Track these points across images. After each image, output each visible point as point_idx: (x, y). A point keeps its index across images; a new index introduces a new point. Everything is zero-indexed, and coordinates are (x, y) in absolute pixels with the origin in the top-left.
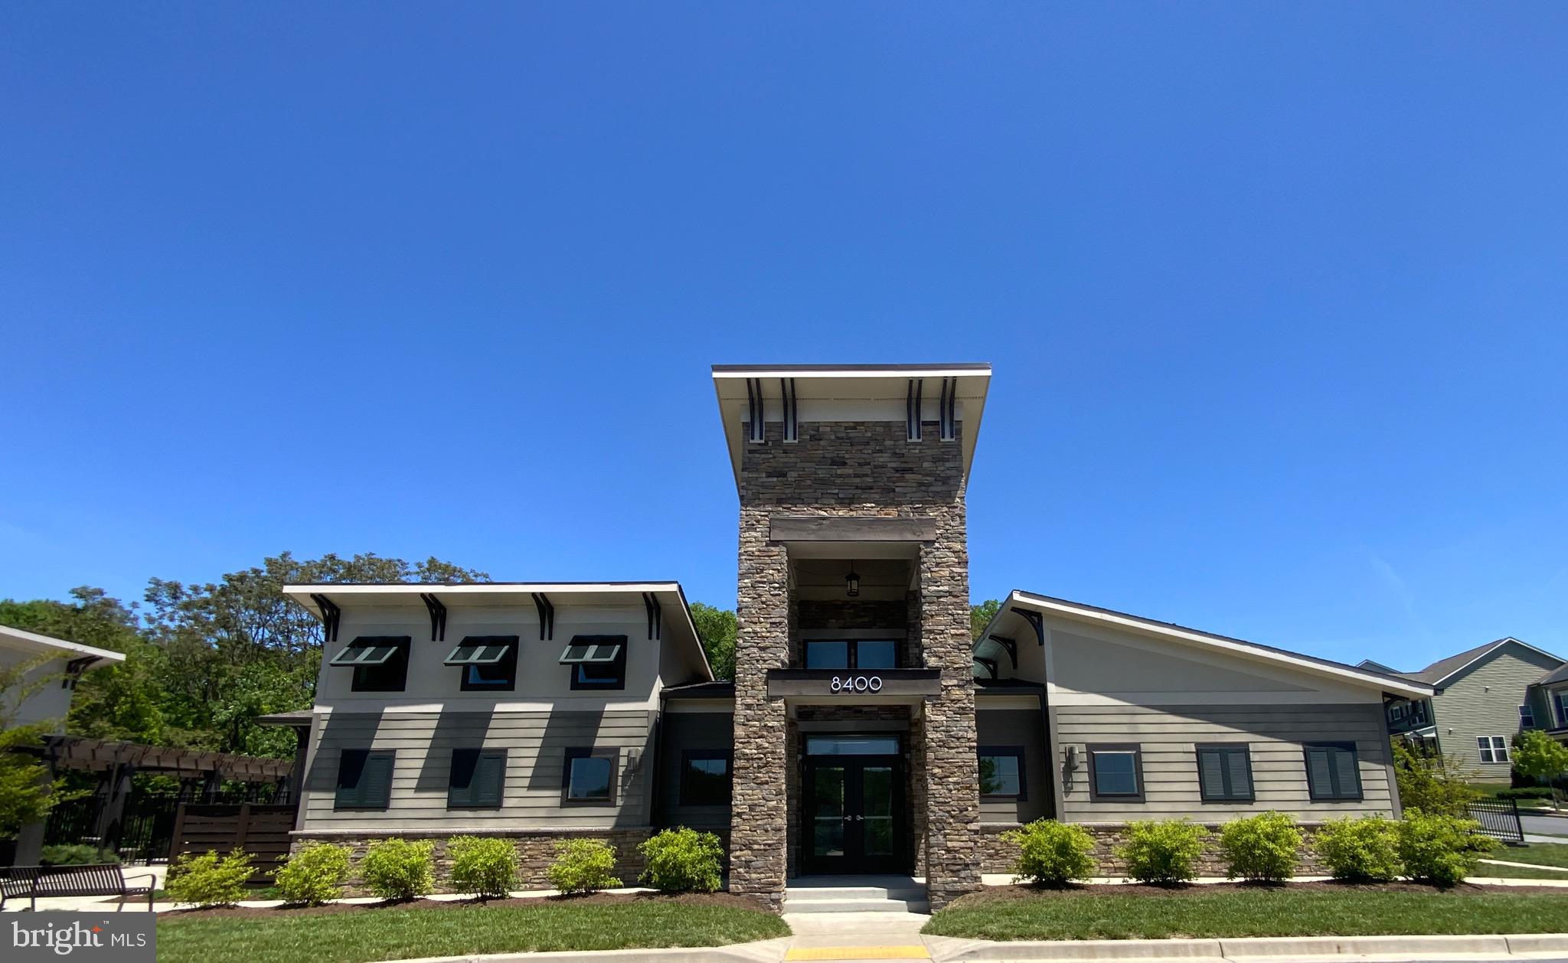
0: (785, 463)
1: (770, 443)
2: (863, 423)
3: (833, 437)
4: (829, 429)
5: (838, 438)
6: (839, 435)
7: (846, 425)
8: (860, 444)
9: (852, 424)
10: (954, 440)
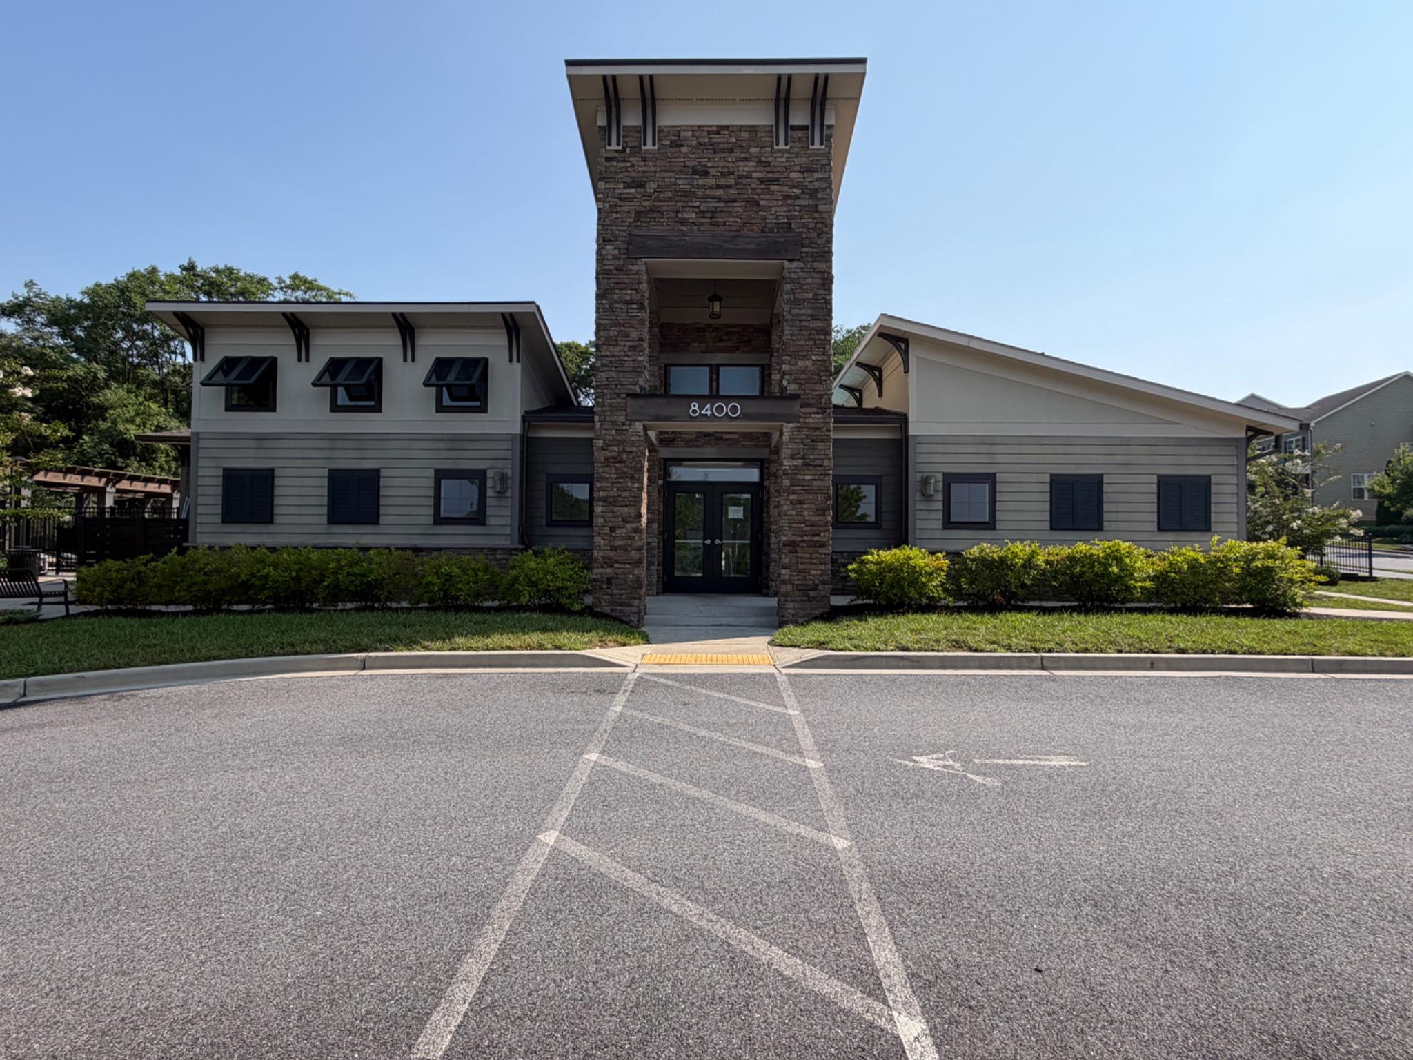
0: (644, 172)
1: (628, 150)
2: (728, 126)
3: (695, 143)
4: (690, 133)
5: (700, 144)
6: (701, 140)
7: (709, 129)
8: (723, 151)
9: (715, 129)
10: (823, 147)
